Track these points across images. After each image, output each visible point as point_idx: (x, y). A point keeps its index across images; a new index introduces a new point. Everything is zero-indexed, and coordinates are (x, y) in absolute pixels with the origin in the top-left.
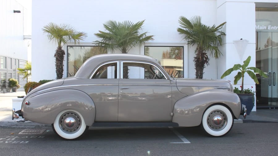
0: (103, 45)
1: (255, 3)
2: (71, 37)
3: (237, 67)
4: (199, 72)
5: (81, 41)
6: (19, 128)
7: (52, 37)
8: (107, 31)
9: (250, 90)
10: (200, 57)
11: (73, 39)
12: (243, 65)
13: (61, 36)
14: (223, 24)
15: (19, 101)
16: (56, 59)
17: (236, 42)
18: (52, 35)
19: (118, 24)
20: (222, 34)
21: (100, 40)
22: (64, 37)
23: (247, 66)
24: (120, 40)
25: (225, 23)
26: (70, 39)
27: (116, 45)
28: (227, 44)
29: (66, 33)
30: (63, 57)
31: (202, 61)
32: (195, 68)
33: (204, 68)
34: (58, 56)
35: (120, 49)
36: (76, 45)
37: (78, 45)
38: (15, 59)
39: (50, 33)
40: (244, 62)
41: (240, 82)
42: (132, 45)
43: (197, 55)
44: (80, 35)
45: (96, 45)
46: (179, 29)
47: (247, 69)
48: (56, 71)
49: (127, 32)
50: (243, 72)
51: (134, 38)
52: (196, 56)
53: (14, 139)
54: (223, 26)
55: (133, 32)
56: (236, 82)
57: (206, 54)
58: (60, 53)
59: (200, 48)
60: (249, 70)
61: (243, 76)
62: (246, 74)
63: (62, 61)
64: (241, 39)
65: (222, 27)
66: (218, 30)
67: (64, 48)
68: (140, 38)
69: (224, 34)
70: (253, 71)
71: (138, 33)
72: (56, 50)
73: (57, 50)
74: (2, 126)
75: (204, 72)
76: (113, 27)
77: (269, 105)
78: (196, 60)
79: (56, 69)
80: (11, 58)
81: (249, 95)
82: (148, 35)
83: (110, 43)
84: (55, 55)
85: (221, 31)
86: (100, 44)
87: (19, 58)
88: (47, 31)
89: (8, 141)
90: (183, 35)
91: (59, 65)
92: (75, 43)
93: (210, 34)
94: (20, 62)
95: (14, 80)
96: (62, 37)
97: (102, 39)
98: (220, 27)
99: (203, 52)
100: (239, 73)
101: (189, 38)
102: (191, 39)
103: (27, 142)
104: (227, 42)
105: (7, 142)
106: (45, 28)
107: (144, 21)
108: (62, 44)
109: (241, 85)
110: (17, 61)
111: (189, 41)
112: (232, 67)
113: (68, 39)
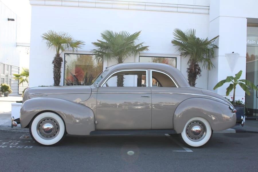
0: (100, 54)
1: (247, 18)
2: (69, 45)
3: (229, 79)
4: (192, 83)
5: (78, 49)
6: (19, 132)
7: (51, 44)
8: (104, 41)
9: (240, 101)
10: (193, 69)
11: (71, 47)
12: (235, 78)
13: (60, 43)
14: (216, 38)
15: (18, 106)
16: (54, 66)
17: (228, 55)
18: (51, 42)
19: (114, 34)
20: (214, 47)
21: (97, 48)
22: (62, 45)
23: (238, 79)
24: (118, 49)
25: (218, 36)
26: (68, 46)
27: (113, 54)
28: (219, 57)
29: (65, 41)
30: (61, 64)
31: (194, 72)
32: (188, 78)
33: (196, 79)
34: (56, 63)
35: (116, 58)
36: (74, 53)
37: (76, 53)
38: (8, 65)
39: (49, 40)
40: (236, 75)
41: (231, 93)
42: (127, 55)
43: (190, 66)
44: (78, 43)
45: (93, 54)
46: (174, 40)
47: (238, 81)
48: (54, 77)
49: (124, 41)
50: (235, 84)
51: (130, 48)
52: (188, 67)
53: (17, 143)
54: (216, 40)
55: (129, 42)
56: (228, 93)
57: (199, 65)
58: (59, 60)
59: (193, 60)
60: (241, 82)
61: (235, 88)
62: (238, 86)
63: (60, 68)
64: (233, 52)
65: (214, 41)
66: (211, 43)
67: (62, 56)
68: (136, 48)
69: (217, 47)
70: (244, 83)
71: (135, 44)
72: (54, 57)
73: (56, 57)
74: (2, 129)
75: (196, 82)
76: (110, 36)
77: (254, 116)
78: (189, 71)
79: (54, 75)
80: (4, 64)
81: (240, 106)
82: (144, 45)
83: (106, 52)
84: (53, 62)
85: (213, 44)
86: (97, 53)
87: (11, 65)
88: (46, 38)
89: (12, 145)
90: (177, 47)
91: (57, 72)
92: (73, 51)
93: (203, 47)
94: (12, 68)
95: (6, 85)
96: (61, 45)
97: (100, 47)
98: (213, 40)
99: (196, 63)
100: (231, 85)
101: (183, 49)
102: (185, 50)
103: (31, 147)
104: (219, 55)
105: (11, 147)
106: (44, 35)
107: (140, 32)
108: (60, 51)
109: (233, 97)
110: (10, 67)
111: (182, 52)
112: (225, 79)
113: (66, 47)
